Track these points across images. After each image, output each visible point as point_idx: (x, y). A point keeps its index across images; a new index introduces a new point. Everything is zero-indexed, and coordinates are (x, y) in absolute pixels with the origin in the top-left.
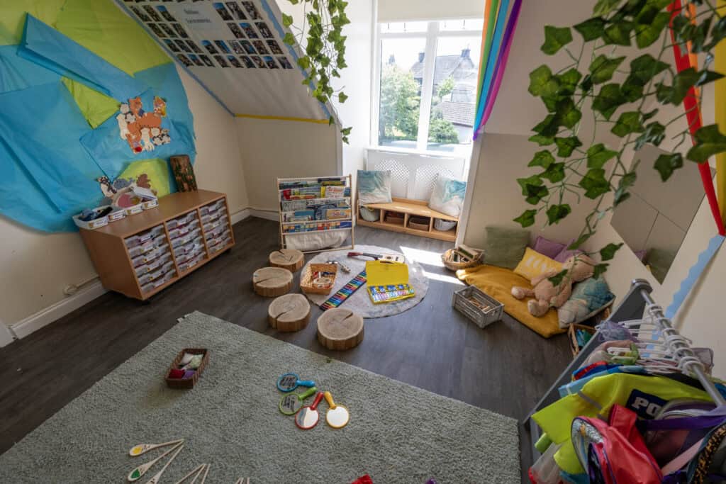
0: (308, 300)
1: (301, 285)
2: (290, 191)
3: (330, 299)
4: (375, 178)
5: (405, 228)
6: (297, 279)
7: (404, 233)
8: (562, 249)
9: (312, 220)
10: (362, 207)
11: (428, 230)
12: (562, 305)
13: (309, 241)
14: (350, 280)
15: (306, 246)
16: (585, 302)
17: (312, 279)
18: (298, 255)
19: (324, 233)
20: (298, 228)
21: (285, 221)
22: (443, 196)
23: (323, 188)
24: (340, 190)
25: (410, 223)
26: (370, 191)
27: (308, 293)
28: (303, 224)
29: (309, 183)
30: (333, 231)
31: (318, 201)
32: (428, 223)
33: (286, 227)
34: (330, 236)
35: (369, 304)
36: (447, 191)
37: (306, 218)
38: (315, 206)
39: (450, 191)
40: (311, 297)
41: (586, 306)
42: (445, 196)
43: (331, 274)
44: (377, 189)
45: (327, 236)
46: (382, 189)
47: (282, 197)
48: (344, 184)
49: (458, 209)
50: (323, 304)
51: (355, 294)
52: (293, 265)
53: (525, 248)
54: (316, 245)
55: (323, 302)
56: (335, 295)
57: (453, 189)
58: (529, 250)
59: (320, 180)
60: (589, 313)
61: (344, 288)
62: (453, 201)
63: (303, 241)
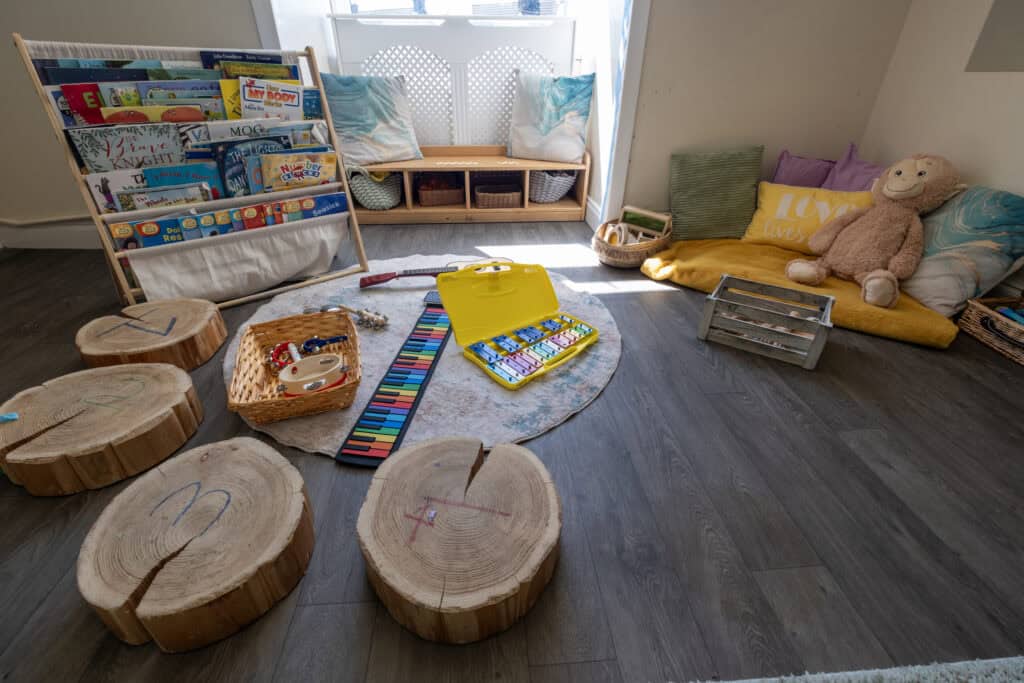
0: (281, 448)
1: (235, 401)
2: (96, 89)
3: (362, 417)
4: (371, 94)
5: (469, 210)
6: (212, 385)
7: (470, 223)
8: (828, 171)
9: (216, 197)
10: (355, 174)
11: (522, 204)
12: (915, 272)
13: (225, 265)
14: (399, 346)
15: (219, 281)
16: (990, 244)
17: (271, 371)
18: (197, 310)
19: (270, 234)
20: (169, 229)
21: (111, 208)
22: (541, 119)
23: (227, 86)
24: (287, 96)
25: (480, 195)
26: (367, 128)
27: (271, 421)
28: (186, 213)
29: (167, 65)
30: (299, 228)
31: (219, 130)
32: (521, 189)
33: (122, 231)
34: (292, 243)
35: (497, 396)
36: (549, 105)
37: (194, 191)
38: (214, 146)
39: (555, 104)
40: (287, 435)
41: (1000, 253)
42: (546, 118)
43: (333, 340)
44: (381, 125)
45: (280, 245)
46: (393, 123)
47: (67, 115)
48: (294, 73)
49: (580, 140)
50: (345, 445)
51: (434, 380)
52: (182, 344)
53: (756, 186)
54: (252, 277)
55: (341, 436)
56: (373, 399)
57: (562, 97)
58: (766, 187)
59: (208, 60)
60: (1011, 265)
61: (390, 370)
62: (565, 125)
63: (205, 270)
